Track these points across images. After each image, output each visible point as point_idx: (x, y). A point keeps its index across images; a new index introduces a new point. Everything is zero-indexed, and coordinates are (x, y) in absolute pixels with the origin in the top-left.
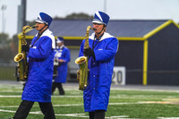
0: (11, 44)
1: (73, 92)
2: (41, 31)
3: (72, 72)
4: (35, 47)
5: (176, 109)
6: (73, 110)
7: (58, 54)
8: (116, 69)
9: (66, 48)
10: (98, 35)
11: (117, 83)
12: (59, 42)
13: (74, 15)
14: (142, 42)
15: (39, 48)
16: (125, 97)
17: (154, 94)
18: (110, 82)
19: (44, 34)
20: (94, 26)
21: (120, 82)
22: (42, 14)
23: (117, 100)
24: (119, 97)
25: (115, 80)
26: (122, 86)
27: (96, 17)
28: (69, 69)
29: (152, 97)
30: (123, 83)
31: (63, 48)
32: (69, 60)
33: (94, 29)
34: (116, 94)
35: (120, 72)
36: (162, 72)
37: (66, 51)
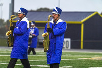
0: (5, 26)
1: (41, 53)
2: (21, 18)
3: (40, 41)
4: (17, 28)
5: (99, 63)
6: (41, 63)
7: (32, 31)
8: (65, 40)
9: (36, 28)
10: (55, 21)
11: (66, 48)
12: (32, 24)
13: (41, 9)
14: (80, 24)
15: (20, 28)
16: (70, 56)
17: (87, 54)
18: (62, 47)
19: (23, 20)
20: (53, 15)
21: (67, 47)
22: (22, 9)
23: (66, 58)
24: (67, 56)
25: (65, 46)
26: (68, 50)
27: (54, 10)
28: (39, 40)
29: (86, 56)
30: (69, 48)
31: (35, 28)
32: (38, 35)
33: (53, 17)
34: (65, 54)
35: (67, 41)
36: (91, 41)
37: (37, 29)
